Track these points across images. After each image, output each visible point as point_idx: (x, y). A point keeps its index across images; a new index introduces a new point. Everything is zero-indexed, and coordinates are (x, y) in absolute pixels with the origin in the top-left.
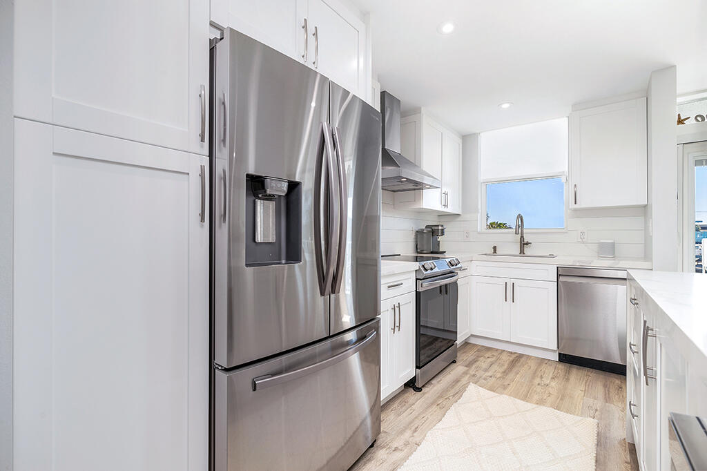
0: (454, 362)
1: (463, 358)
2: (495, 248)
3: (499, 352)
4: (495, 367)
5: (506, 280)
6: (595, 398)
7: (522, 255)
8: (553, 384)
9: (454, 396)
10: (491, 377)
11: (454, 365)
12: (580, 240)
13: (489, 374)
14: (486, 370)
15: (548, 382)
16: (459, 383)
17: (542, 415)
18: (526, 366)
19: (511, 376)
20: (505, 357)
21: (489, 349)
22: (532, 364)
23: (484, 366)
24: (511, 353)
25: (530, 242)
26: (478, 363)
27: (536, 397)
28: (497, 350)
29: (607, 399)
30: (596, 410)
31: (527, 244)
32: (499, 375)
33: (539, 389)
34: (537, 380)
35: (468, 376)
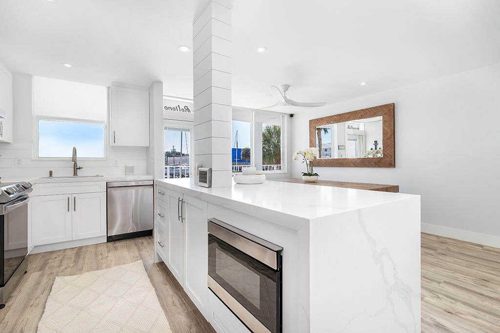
0: (26, 272)
1: (32, 266)
2: (51, 173)
3: (62, 252)
4: (65, 262)
5: (68, 196)
6: (134, 252)
7: (76, 176)
8: (110, 255)
9: (42, 293)
10: (66, 268)
11: (27, 274)
12: (115, 165)
13: (64, 267)
14: (59, 266)
15: (107, 255)
16: (41, 284)
17: (113, 272)
18: (88, 252)
19: (81, 261)
20: (69, 253)
21: (52, 252)
22: (92, 250)
23: (56, 264)
24: (73, 248)
25: (81, 167)
26: (49, 265)
27: (104, 265)
28: (60, 251)
29: (139, 250)
30: (137, 257)
31: (80, 168)
32: (72, 265)
33: (103, 261)
34: (100, 257)
35: (46, 276)
